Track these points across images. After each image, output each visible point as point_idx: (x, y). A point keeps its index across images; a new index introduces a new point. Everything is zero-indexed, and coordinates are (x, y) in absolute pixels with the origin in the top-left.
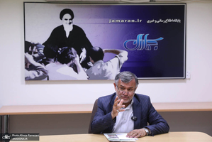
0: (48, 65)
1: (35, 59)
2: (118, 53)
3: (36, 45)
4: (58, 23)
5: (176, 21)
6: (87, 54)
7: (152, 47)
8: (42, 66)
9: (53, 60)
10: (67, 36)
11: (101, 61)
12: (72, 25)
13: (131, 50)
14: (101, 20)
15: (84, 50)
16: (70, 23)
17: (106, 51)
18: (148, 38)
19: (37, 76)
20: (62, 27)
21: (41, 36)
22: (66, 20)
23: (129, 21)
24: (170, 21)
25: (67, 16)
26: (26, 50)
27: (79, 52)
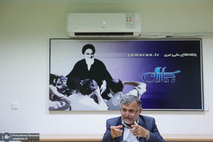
0: (70, 96)
1: (59, 90)
2: (136, 85)
3: (60, 77)
4: (81, 57)
5: (192, 55)
6: (107, 86)
7: (170, 79)
8: (65, 97)
9: (75, 91)
10: (89, 69)
11: (120, 93)
12: (93, 59)
13: (149, 82)
14: (121, 55)
15: (104, 82)
16: (91, 57)
17: (126, 83)
18: (166, 71)
19: (60, 106)
20: (84, 61)
21: (64, 68)
22: (88, 54)
23: (147, 55)
24: (186, 55)
25: (89, 51)
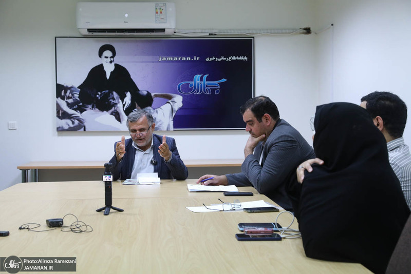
0: (84, 113)
1: (69, 105)
2: (170, 98)
3: (70, 88)
4: (96, 62)
5: (241, 58)
6: (132, 100)
7: (213, 90)
8: (78, 114)
9: (90, 107)
10: (108, 77)
11: (149, 108)
12: (113, 64)
13: (187, 94)
14: (150, 58)
15: (129, 95)
16: (111, 62)
17: (156, 96)
19: (72, 125)
20: (101, 66)
21: (76, 77)
22: (106, 57)
23: (184, 59)
24: (234, 58)
25: (108, 53)
26: (59, 95)
27: (122, 97)
